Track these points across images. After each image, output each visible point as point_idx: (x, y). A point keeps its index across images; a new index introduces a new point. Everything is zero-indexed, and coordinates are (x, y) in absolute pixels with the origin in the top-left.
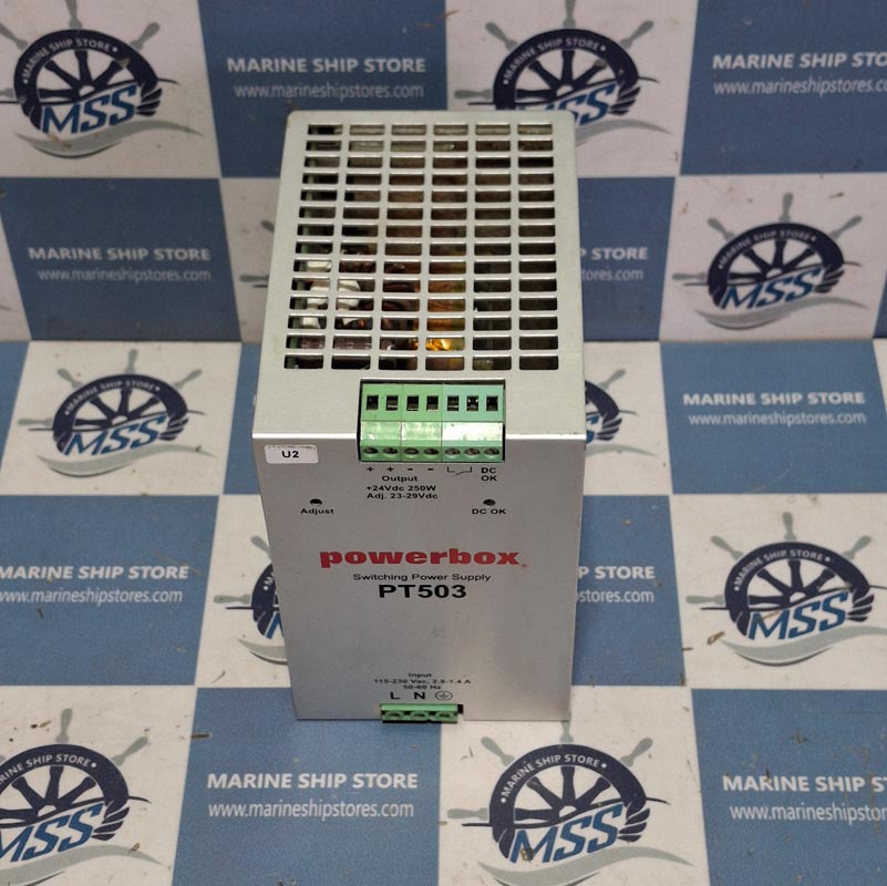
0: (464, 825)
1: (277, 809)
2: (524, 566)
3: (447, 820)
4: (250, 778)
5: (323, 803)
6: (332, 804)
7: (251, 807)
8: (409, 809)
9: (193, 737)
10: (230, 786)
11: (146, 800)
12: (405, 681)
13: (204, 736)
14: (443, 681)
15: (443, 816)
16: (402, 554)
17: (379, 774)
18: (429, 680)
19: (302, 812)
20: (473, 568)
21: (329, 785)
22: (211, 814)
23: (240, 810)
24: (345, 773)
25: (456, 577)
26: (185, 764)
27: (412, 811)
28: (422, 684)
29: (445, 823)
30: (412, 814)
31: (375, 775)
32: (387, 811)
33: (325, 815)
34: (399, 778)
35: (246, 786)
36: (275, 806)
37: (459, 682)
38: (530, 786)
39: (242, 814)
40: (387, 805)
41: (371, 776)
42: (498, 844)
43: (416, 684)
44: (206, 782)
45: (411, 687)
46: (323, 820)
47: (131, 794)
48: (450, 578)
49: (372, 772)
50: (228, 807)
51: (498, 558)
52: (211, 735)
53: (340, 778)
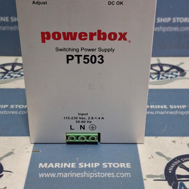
0: (154, 180)
1: (70, 175)
2: (130, 41)
3: (146, 178)
4: (57, 164)
5: (90, 173)
6: (94, 173)
7: (58, 174)
8: (129, 175)
9: (33, 151)
10: (48, 167)
11: (11, 172)
12: (77, 118)
13: (38, 151)
14: (92, 118)
15: (144, 177)
16: (77, 33)
17: (114, 163)
18: (87, 117)
19: (81, 175)
20: (107, 44)
21: (92, 167)
22: (40, 176)
23: (53, 175)
24: (99, 163)
25: (100, 50)
26: (29, 160)
27: (130, 175)
28: (83, 120)
29: (146, 179)
30: (130, 177)
31: (112, 163)
32: (118, 175)
33: (91, 176)
34: (123, 165)
35: (55, 167)
36: (69, 174)
37: (99, 118)
38: (181, 167)
39: (54, 176)
40: (119, 173)
41: (110, 164)
42: (171, 187)
43: (81, 120)
44: (38, 165)
45: (79, 122)
46: (91, 178)
47: (4, 170)
48: (97, 50)
49: (110, 162)
50: (47, 174)
51: (119, 36)
52: (41, 151)
53: (97, 164)
